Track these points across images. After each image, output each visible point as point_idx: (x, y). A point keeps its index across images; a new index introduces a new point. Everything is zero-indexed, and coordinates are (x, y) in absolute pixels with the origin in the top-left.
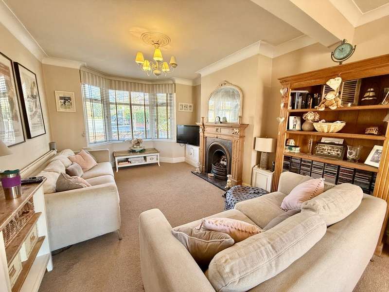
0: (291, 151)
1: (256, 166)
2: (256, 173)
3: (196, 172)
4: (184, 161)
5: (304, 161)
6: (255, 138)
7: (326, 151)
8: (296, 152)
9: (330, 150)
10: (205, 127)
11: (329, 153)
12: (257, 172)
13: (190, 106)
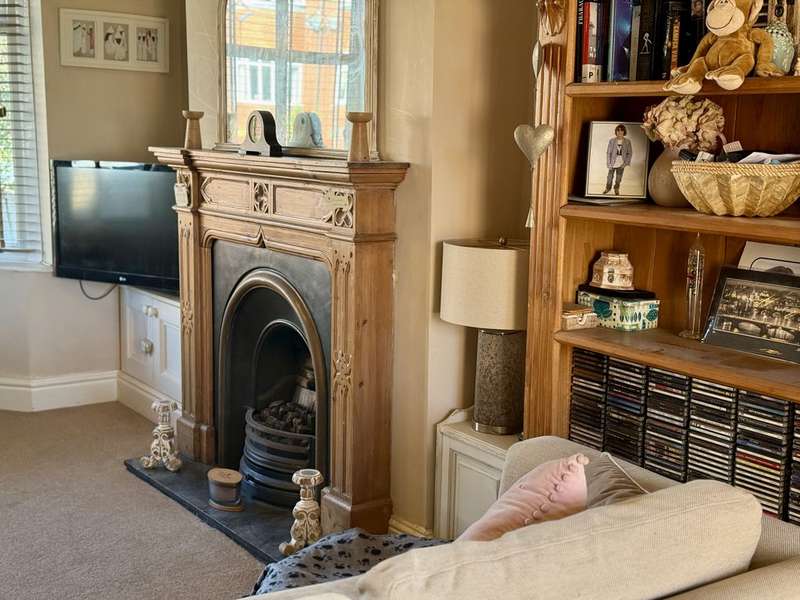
0: (608, 323)
1: (459, 416)
2: (453, 454)
3: (148, 461)
4: (114, 396)
5: (661, 380)
6: (440, 248)
7: (753, 318)
8: (628, 325)
9: (770, 313)
10: (207, 175)
11: (764, 329)
12: (457, 446)
13: (147, 36)
